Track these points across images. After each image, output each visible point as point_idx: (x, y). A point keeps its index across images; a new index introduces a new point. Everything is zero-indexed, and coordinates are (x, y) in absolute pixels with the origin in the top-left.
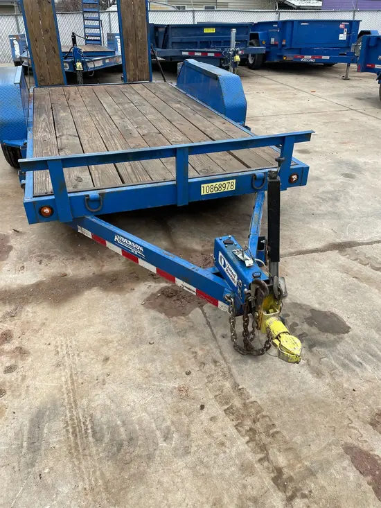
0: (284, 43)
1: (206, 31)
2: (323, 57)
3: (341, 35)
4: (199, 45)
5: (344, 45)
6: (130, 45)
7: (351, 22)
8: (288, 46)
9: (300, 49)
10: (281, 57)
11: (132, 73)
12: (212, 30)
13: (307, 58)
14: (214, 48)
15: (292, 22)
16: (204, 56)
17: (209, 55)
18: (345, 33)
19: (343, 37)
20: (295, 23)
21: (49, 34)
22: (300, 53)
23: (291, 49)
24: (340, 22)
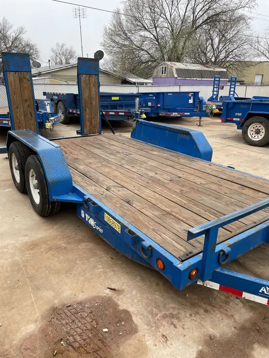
0: (159, 105)
1: (113, 98)
2: (185, 114)
3: (190, 100)
4: (109, 107)
5: (192, 106)
6: (87, 110)
7: (194, 93)
8: (162, 108)
9: (169, 109)
10: (158, 114)
11: (88, 128)
12: (117, 98)
13: (175, 114)
14: (120, 109)
15: (163, 93)
16: (117, 114)
17: (120, 114)
18: (192, 99)
19: (191, 101)
20: (165, 94)
21: (28, 102)
22: (169, 111)
23: (164, 109)
24: (189, 93)
